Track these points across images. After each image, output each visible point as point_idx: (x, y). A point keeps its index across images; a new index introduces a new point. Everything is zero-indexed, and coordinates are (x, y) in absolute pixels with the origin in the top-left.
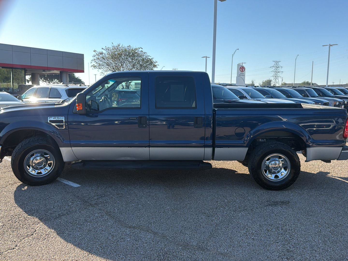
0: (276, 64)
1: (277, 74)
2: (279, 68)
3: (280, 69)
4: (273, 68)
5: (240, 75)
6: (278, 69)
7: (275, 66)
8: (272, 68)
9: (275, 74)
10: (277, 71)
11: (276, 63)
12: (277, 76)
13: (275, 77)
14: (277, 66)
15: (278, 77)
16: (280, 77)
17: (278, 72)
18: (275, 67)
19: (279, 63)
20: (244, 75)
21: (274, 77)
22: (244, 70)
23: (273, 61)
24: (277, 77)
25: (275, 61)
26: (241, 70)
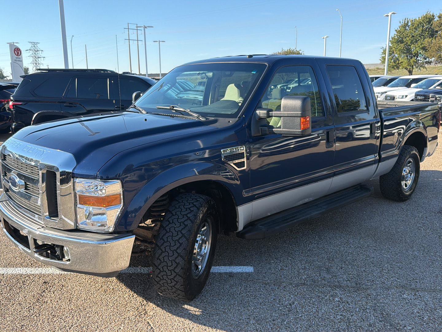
0: (34, 46)
1: (37, 60)
2: (38, 52)
3: (40, 54)
4: (30, 51)
5: (15, 60)
6: (38, 54)
7: (32, 49)
8: (28, 51)
9: (34, 60)
10: (37, 56)
11: (33, 44)
12: (37, 63)
13: (35, 64)
14: (36, 49)
15: (39, 64)
16: (42, 64)
17: (38, 58)
18: (34, 51)
19: (38, 45)
20: (22, 61)
21: (33, 64)
22: (19, 52)
23: (29, 42)
24: (37, 65)
25: (32, 42)
26: (16, 52)
